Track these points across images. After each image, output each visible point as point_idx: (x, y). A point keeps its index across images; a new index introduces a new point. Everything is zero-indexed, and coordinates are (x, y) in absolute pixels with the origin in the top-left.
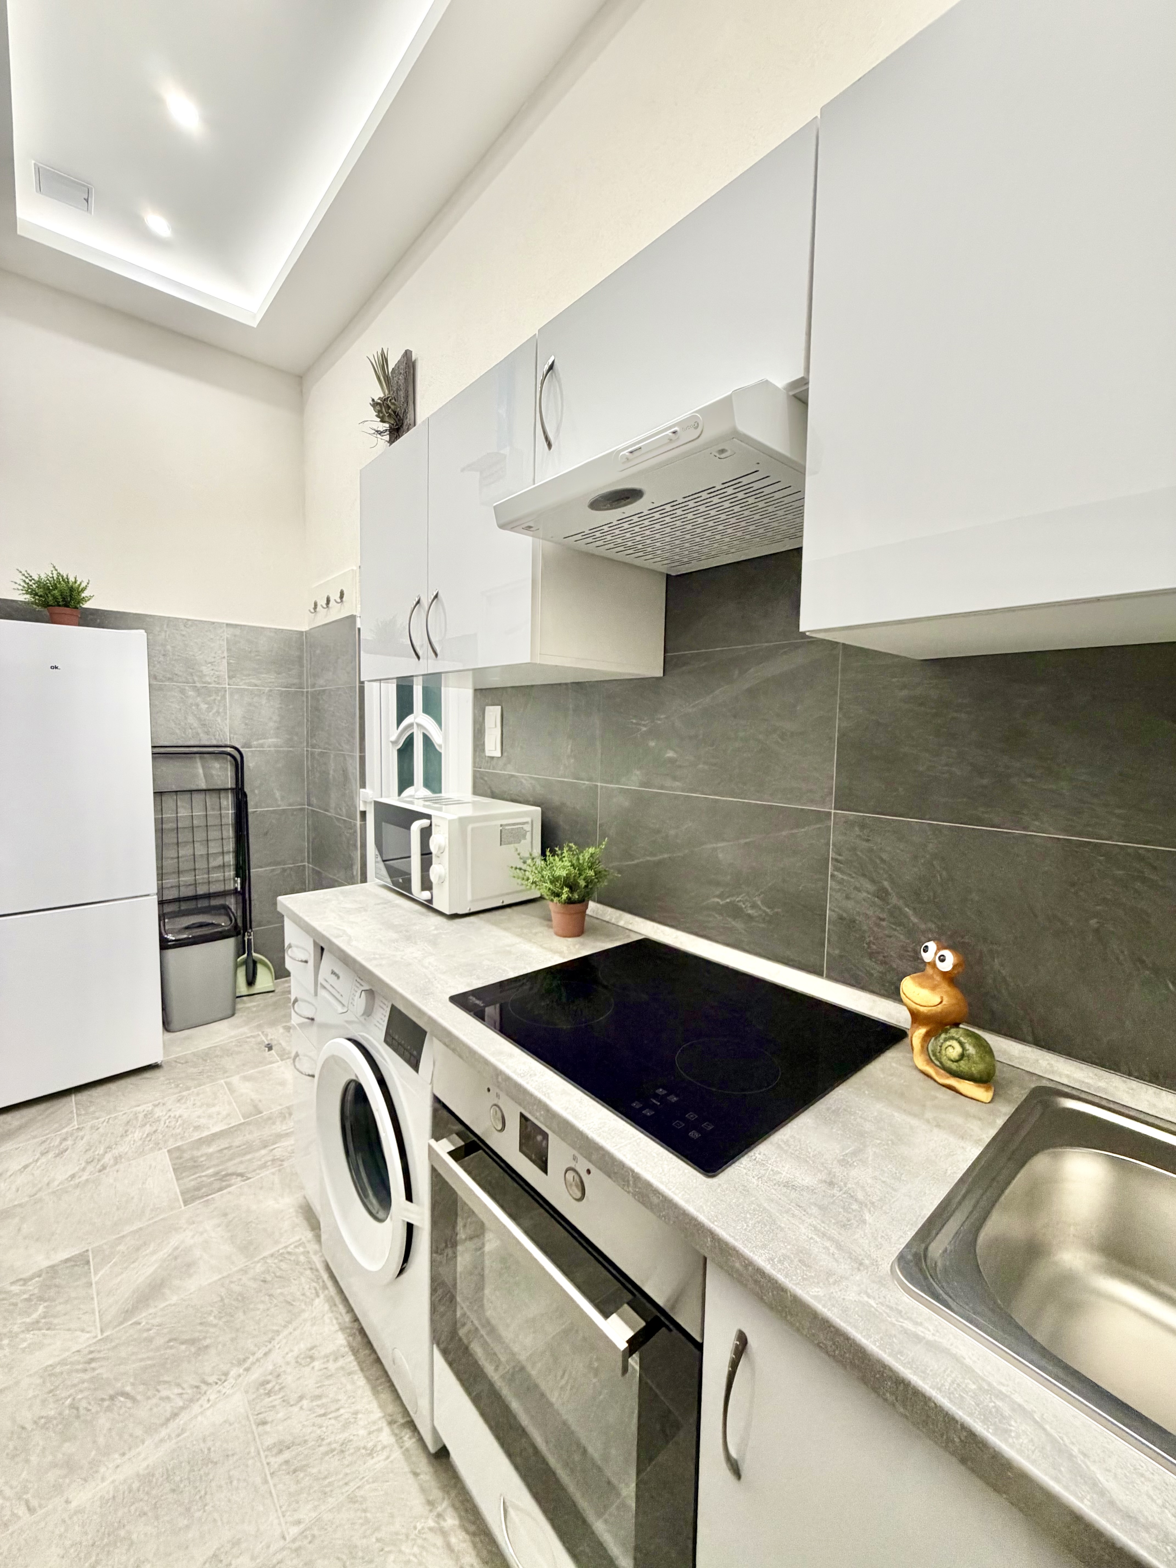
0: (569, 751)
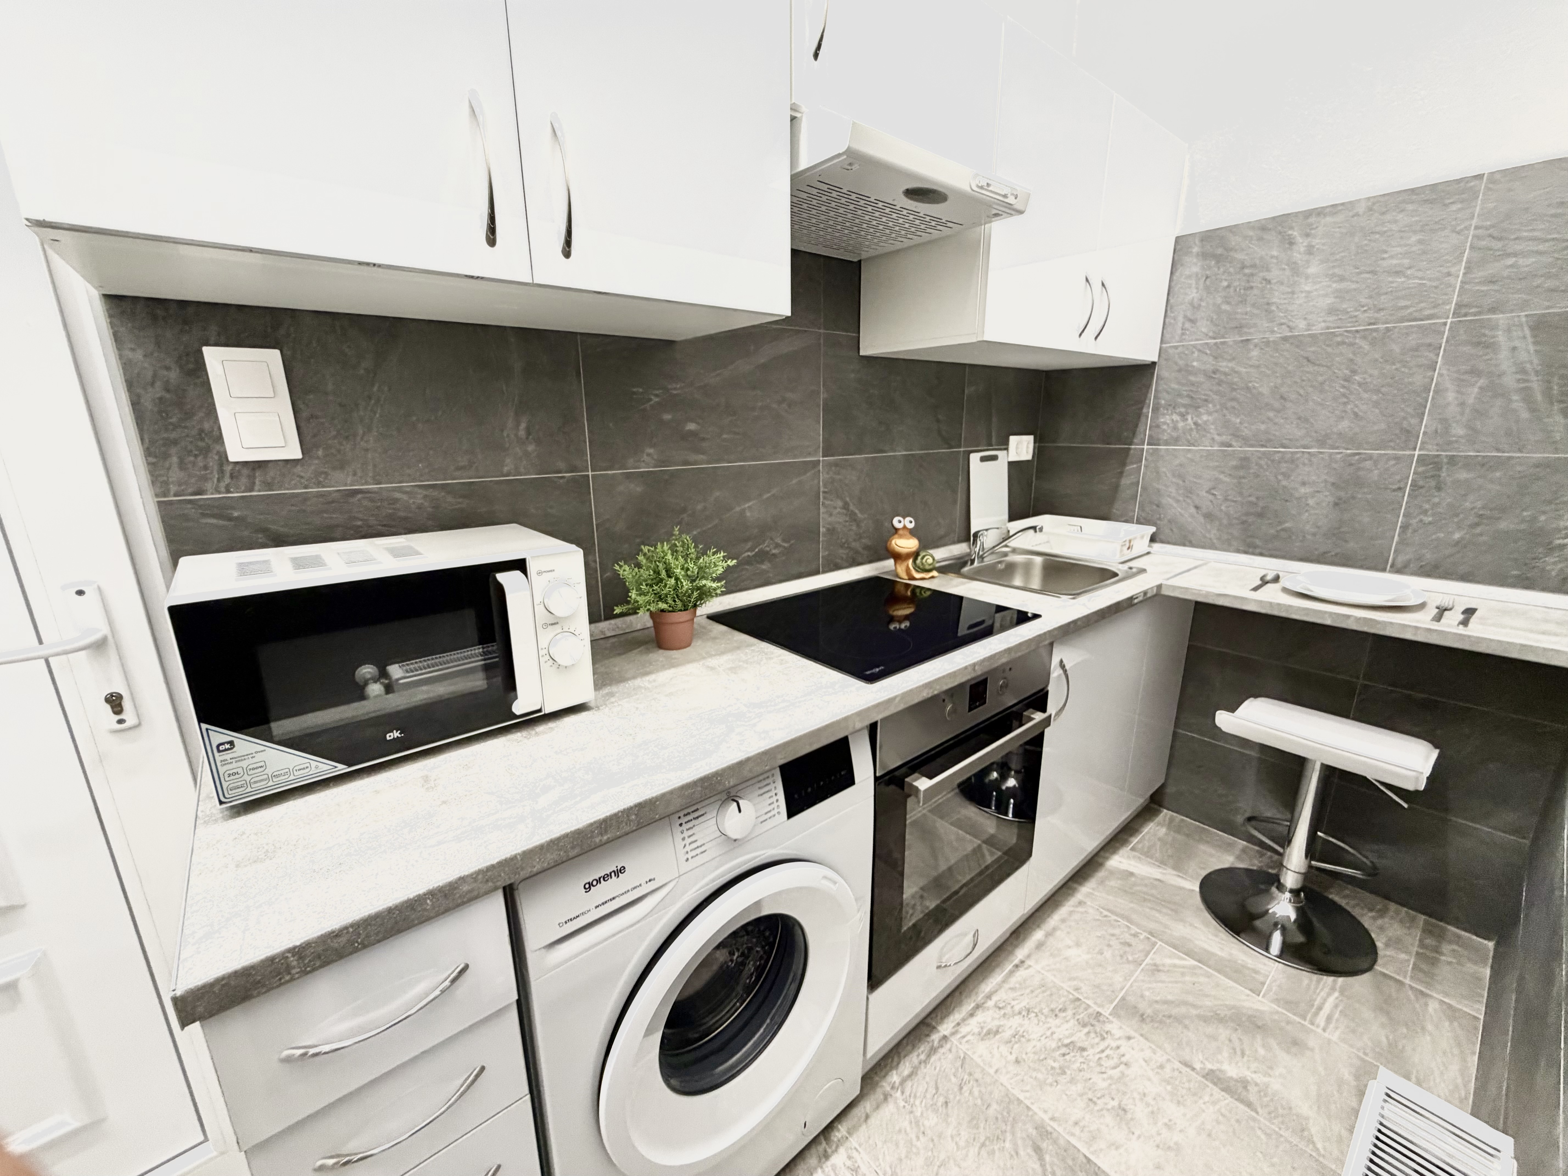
0: (522, 433)
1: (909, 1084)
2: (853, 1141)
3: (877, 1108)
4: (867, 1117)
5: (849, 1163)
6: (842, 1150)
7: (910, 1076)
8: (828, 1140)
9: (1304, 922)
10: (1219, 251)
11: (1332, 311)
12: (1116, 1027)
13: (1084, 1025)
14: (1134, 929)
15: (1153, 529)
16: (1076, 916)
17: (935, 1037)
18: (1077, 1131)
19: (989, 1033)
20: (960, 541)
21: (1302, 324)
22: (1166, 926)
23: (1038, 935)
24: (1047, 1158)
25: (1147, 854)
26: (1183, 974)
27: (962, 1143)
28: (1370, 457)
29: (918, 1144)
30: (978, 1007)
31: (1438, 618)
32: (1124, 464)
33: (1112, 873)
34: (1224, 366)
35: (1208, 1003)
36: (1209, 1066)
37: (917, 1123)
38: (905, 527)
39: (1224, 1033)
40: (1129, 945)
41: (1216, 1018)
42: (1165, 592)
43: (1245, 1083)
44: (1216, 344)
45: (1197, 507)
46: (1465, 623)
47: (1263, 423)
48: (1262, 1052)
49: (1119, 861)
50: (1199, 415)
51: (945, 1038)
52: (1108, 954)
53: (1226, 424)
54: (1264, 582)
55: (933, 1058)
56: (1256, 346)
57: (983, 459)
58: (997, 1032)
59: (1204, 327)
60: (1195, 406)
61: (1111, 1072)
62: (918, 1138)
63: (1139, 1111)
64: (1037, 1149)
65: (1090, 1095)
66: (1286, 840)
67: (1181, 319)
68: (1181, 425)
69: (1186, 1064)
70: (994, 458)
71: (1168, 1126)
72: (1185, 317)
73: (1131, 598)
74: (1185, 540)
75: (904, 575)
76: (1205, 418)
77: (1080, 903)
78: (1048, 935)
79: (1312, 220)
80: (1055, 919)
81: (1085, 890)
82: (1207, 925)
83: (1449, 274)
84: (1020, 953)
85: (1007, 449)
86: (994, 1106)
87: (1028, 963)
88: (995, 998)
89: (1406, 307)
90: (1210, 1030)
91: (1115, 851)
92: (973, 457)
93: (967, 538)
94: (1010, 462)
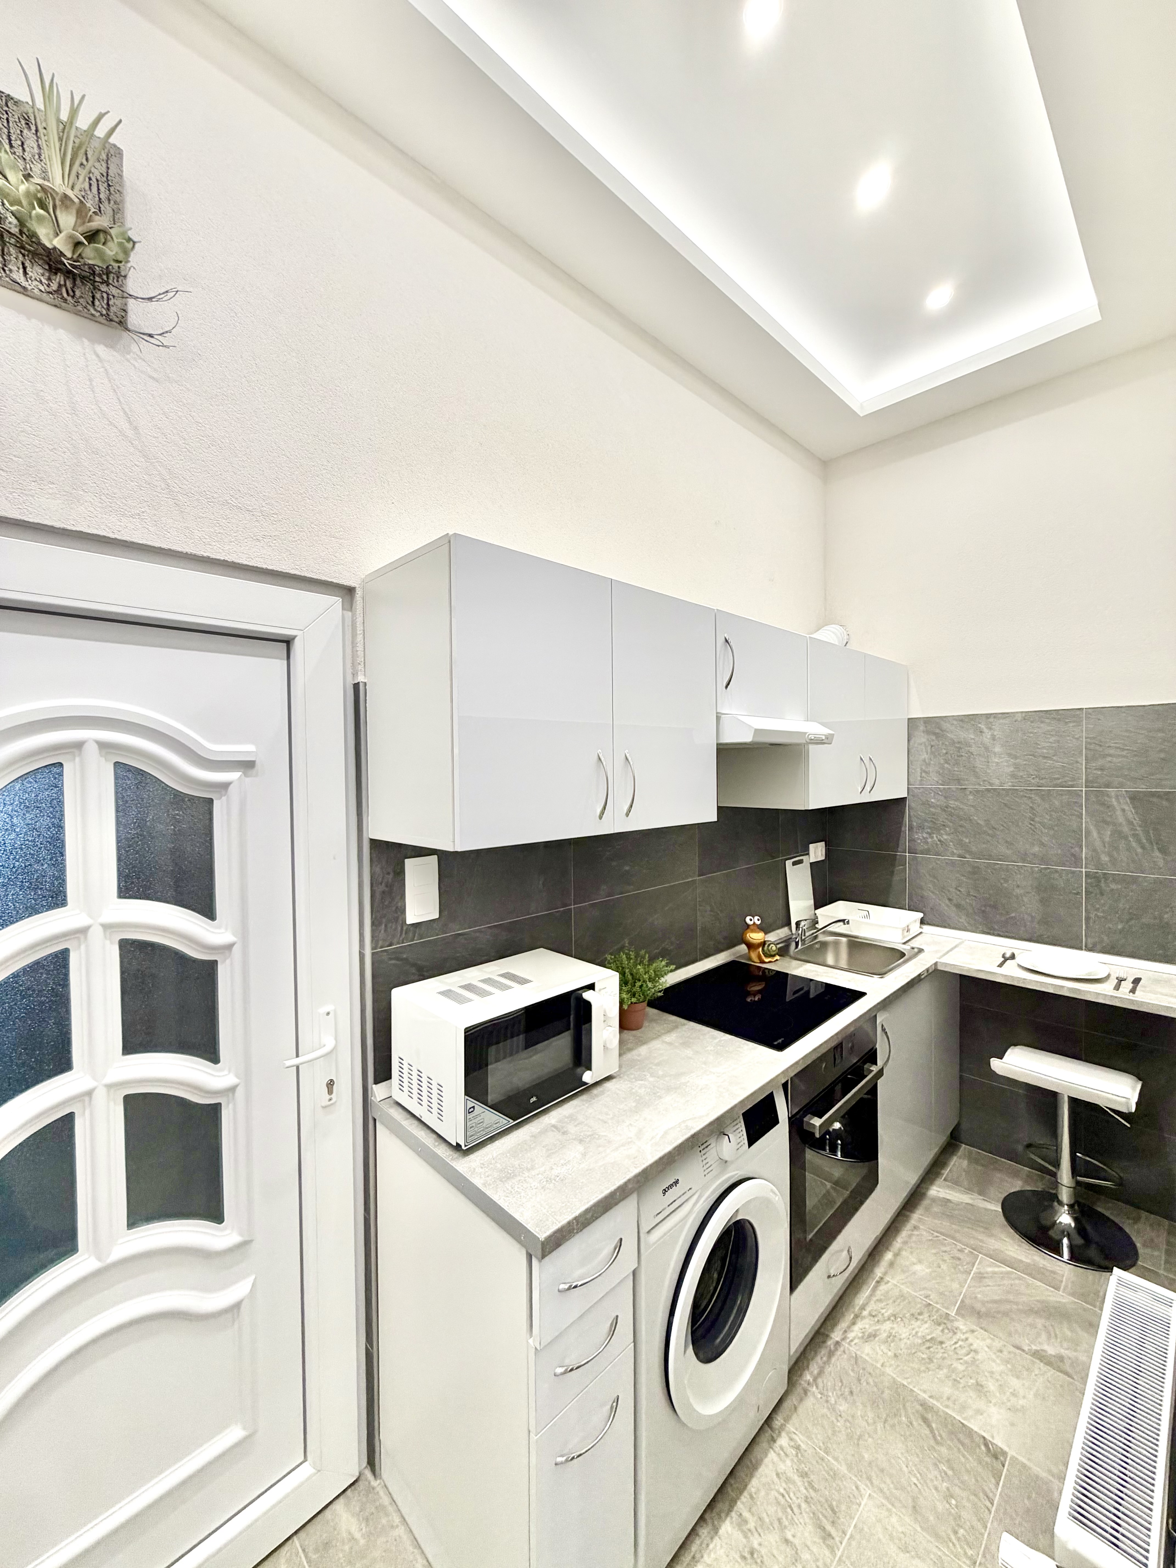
0: (541, 886)
1: (820, 1380)
2: (790, 1427)
3: (801, 1400)
4: (796, 1408)
5: (792, 1444)
6: (783, 1434)
7: (819, 1374)
8: (771, 1428)
9: (1080, 1229)
10: (937, 731)
11: (1013, 776)
12: (961, 1324)
13: (939, 1324)
14: (960, 1246)
15: (921, 915)
16: (914, 1238)
17: (830, 1343)
18: (950, 1403)
19: (869, 1336)
20: (783, 927)
21: (997, 782)
22: (982, 1241)
23: (889, 1256)
24: (934, 1425)
25: (956, 1183)
26: (1002, 1278)
27: (870, 1421)
28: (1056, 871)
29: (839, 1424)
30: (857, 1316)
31: (1117, 987)
32: (893, 865)
33: (934, 1200)
34: (952, 803)
35: (1025, 1299)
36: (1034, 1348)
37: (834, 1410)
38: (754, 923)
39: (1040, 1322)
40: (959, 1259)
41: (1033, 1311)
42: (940, 968)
43: (1061, 1358)
44: (944, 788)
45: (950, 900)
46: (1133, 991)
47: (984, 843)
48: (1069, 1333)
49: (936, 1191)
50: (941, 835)
51: (837, 1343)
52: (944, 1267)
53: (960, 843)
54: (1006, 959)
55: (833, 1360)
56: (971, 792)
57: (794, 864)
58: (875, 1336)
59: (934, 777)
60: (936, 828)
61: (966, 1358)
62: (838, 1421)
63: (991, 1386)
64: (925, 1420)
65: (954, 1376)
66: (1057, 1164)
67: (919, 770)
68: (929, 840)
69: (1018, 1348)
70: (801, 862)
71: (1014, 1394)
72: (921, 769)
73: (920, 975)
74: (944, 923)
75: (757, 960)
76: (945, 837)
77: (915, 1228)
78: (896, 1255)
79: (991, 720)
80: (898, 1242)
81: (916, 1217)
82: (1013, 1239)
83: (1077, 762)
84: (879, 1272)
85: (808, 854)
86: (887, 1392)
87: (887, 1278)
88: (868, 1309)
89: (1058, 779)
90: (1030, 1320)
91: (932, 1182)
92: (789, 863)
93: (788, 923)
94: (811, 864)
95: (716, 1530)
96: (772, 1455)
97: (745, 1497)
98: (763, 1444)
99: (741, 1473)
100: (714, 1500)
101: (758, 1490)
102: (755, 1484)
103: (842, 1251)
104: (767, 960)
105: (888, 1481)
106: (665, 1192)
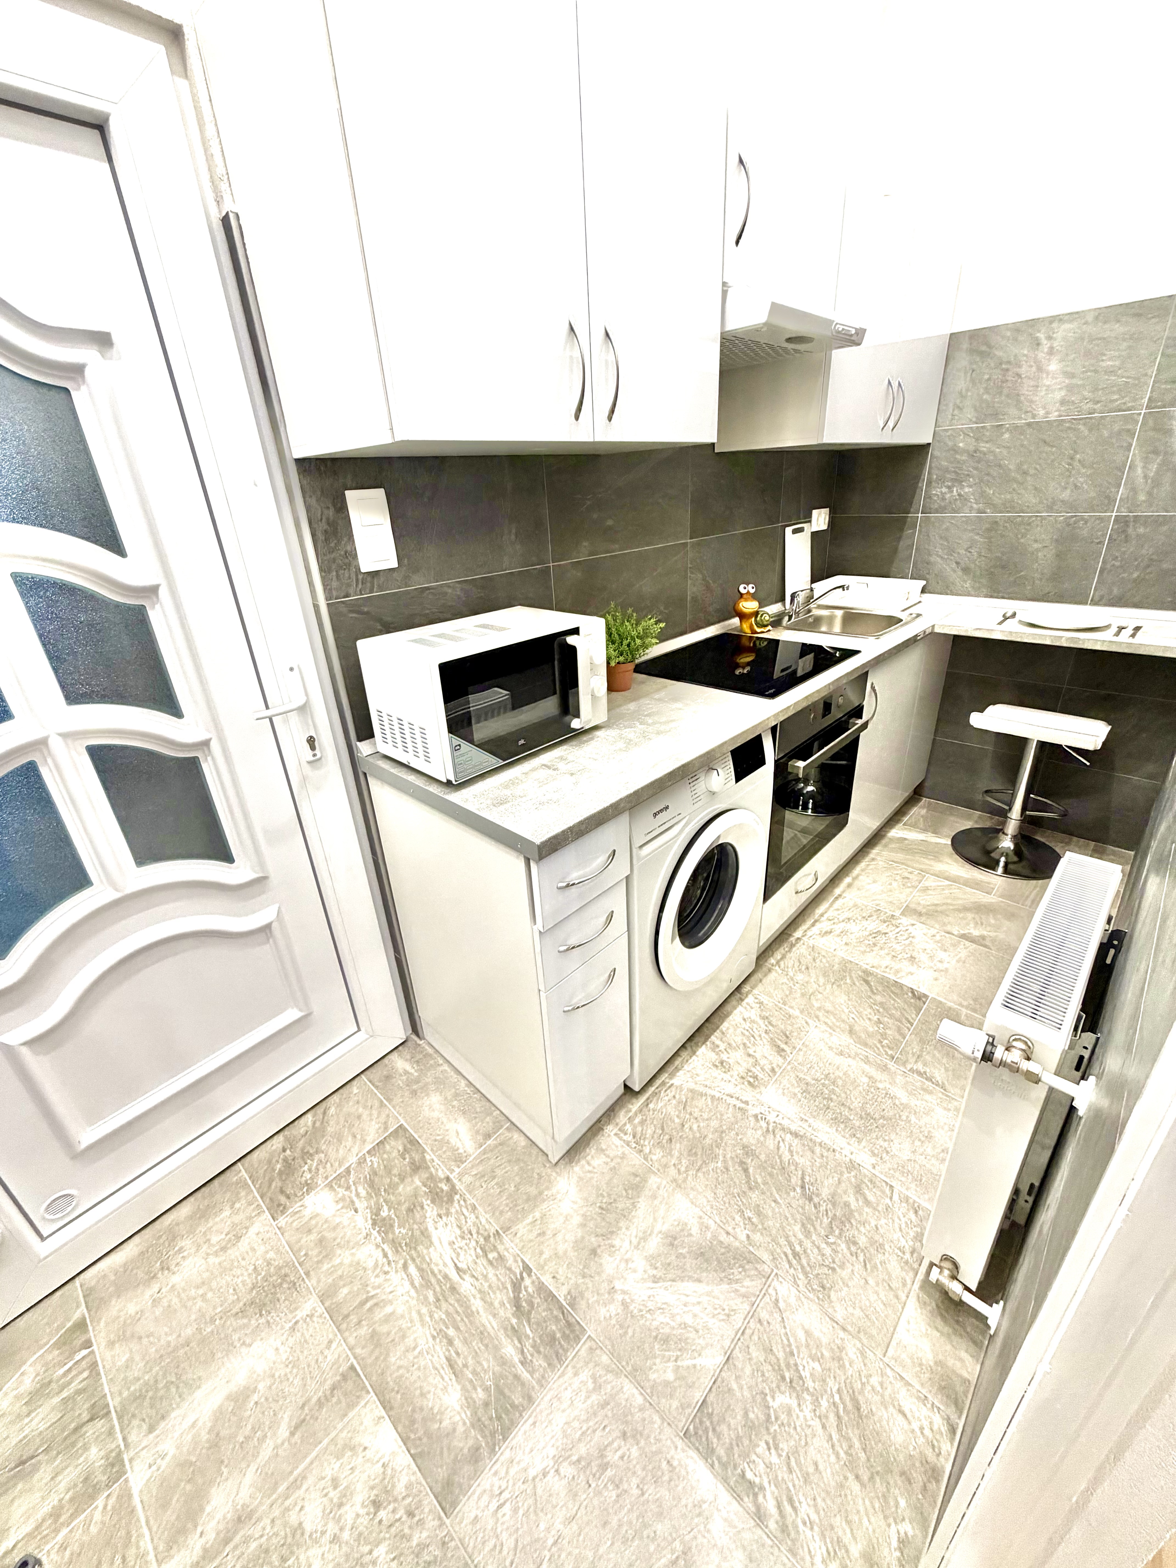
0: (513, 537)
1: (782, 963)
2: (755, 991)
3: (766, 975)
4: (761, 981)
5: (757, 1001)
6: (750, 996)
7: (782, 959)
8: (740, 993)
9: (1018, 851)
10: (983, 348)
11: (1063, 402)
12: (905, 921)
13: (885, 922)
14: (910, 870)
15: (924, 583)
16: (871, 867)
17: (792, 939)
18: (888, 970)
19: (826, 933)
20: (776, 602)
21: (1042, 412)
22: (931, 866)
23: (847, 880)
24: (872, 984)
25: (914, 826)
26: (943, 890)
27: (821, 984)
28: (1082, 518)
29: (795, 987)
30: (816, 921)
31: (1118, 633)
32: (902, 530)
33: (892, 840)
34: (983, 446)
35: (960, 902)
36: (962, 932)
37: (792, 979)
38: (748, 592)
39: (970, 916)
40: (908, 878)
41: (966, 909)
42: (937, 630)
43: (983, 938)
44: (977, 428)
45: (957, 563)
46: (1133, 636)
47: (1010, 493)
48: (993, 921)
49: (895, 833)
50: (962, 487)
51: (798, 939)
52: (895, 884)
53: (983, 494)
54: (1006, 618)
55: (794, 949)
56: (1008, 429)
57: (795, 531)
58: (831, 932)
59: (969, 413)
60: (958, 481)
61: (903, 942)
62: (795, 985)
63: (923, 957)
64: (866, 981)
65: (893, 954)
66: (1010, 803)
67: (951, 405)
68: (948, 496)
69: (948, 933)
70: (800, 530)
71: (941, 962)
72: (955, 404)
73: (916, 636)
75: (748, 631)
76: (967, 490)
77: (873, 859)
78: (854, 879)
79: (1054, 324)
80: (857, 870)
81: (874, 852)
82: (957, 862)
83: (1146, 375)
84: (837, 891)
85: (810, 522)
86: (837, 966)
87: (844, 895)
88: (826, 916)
89: (1116, 400)
90: (961, 915)
91: (892, 827)
92: (789, 530)
93: (782, 599)
94: (812, 533)
95: (694, 1053)
96: (740, 1008)
97: (717, 1033)
98: (733, 1002)
99: (715, 1020)
100: (693, 1036)
101: (728, 1029)
102: (725, 1026)
103: (810, 874)
104: (759, 630)
105: (832, 1017)
106: (655, 815)
